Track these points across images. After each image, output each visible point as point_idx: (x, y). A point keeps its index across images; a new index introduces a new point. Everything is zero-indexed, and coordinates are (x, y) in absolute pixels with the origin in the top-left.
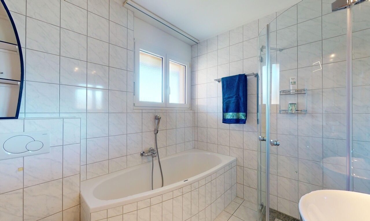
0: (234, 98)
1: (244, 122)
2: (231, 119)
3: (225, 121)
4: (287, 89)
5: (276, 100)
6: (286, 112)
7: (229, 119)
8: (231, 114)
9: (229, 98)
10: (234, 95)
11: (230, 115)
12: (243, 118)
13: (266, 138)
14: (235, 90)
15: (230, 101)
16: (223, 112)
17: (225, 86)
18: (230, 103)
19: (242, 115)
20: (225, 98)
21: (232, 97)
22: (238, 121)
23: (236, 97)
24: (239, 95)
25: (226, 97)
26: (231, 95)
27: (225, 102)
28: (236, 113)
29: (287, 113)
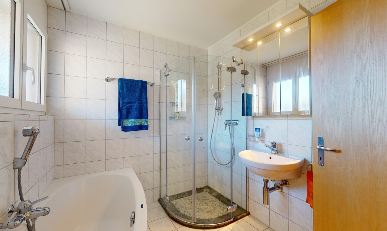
0: (137, 104)
1: (146, 128)
2: (133, 126)
3: (125, 129)
7: (131, 126)
8: (133, 120)
9: (130, 103)
10: (137, 101)
11: (130, 122)
12: (145, 124)
14: (137, 95)
15: (131, 106)
16: (122, 118)
17: (125, 89)
18: (131, 108)
19: (143, 122)
20: (125, 103)
21: (134, 103)
22: (140, 128)
23: (139, 103)
24: (141, 101)
25: (126, 101)
26: (133, 101)
27: (125, 107)
28: (139, 120)
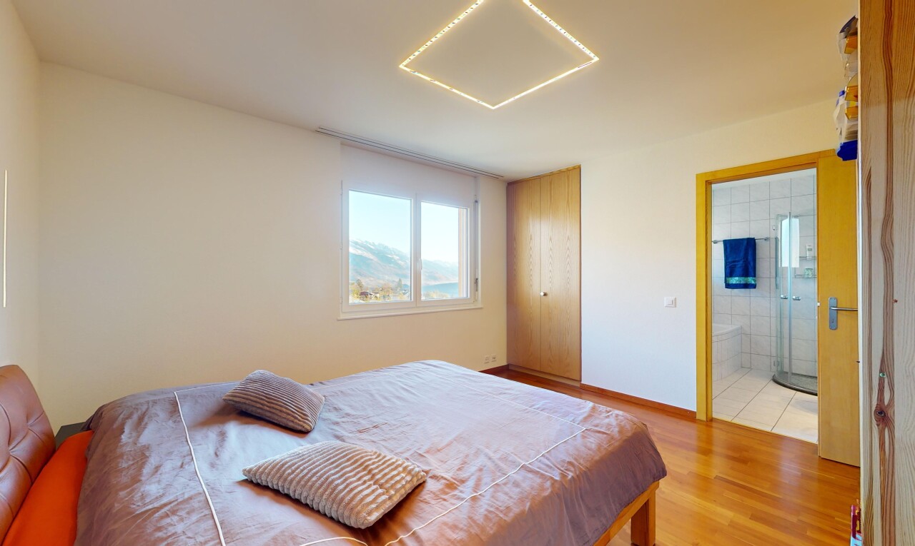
0: (741, 262)
1: (754, 286)
2: (737, 284)
3: (728, 286)
4: (804, 255)
5: (796, 264)
6: (802, 276)
7: (735, 284)
8: (737, 278)
9: (734, 262)
10: (742, 259)
11: (734, 280)
12: (753, 283)
13: (788, 297)
14: (742, 254)
15: (735, 265)
16: (726, 276)
17: (728, 250)
18: (736, 267)
19: (750, 280)
21: (738, 261)
22: (746, 286)
23: (744, 261)
24: (747, 259)
25: (730, 260)
26: (737, 259)
27: (728, 266)
28: (743, 278)
29: (803, 278)
